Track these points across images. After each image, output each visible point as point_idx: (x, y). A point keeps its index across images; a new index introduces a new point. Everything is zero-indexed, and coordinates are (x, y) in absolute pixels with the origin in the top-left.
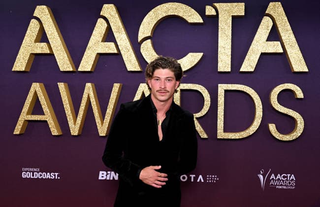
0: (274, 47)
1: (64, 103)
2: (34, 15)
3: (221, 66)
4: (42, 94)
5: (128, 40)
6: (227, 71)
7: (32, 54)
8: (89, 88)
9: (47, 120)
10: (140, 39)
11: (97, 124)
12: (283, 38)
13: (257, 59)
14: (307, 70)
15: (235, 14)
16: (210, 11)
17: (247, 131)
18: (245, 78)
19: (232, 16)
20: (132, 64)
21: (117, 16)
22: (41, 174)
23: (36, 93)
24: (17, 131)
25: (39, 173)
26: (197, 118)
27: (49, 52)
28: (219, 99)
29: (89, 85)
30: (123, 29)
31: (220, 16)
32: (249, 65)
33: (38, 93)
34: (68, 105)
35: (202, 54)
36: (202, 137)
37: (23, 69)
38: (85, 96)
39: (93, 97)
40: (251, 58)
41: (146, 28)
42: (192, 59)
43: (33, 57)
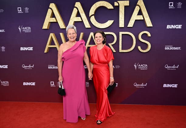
0: (140, 18)
2: (49, 7)
3: (120, 25)
5: (85, 16)
6: (123, 27)
7: (49, 22)
9: (56, 47)
10: (90, 16)
12: (143, 14)
13: (134, 22)
14: (152, 26)
15: (126, 5)
16: (116, 4)
17: (130, 49)
18: (130, 29)
20: (87, 25)
21: (81, 7)
23: (52, 37)
24: (46, 52)
25: (55, 67)
26: (112, 45)
27: (56, 21)
28: (120, 38)
30: (83, 12)
31: (120, 6)
32: (131, 24)
34: (64, 41)
35: (113, 21)
36: (114, 52)
37: (46, 28)
40: (132, 22)
41: (92, 11)
42: (109, 23)
43: (50, 23)
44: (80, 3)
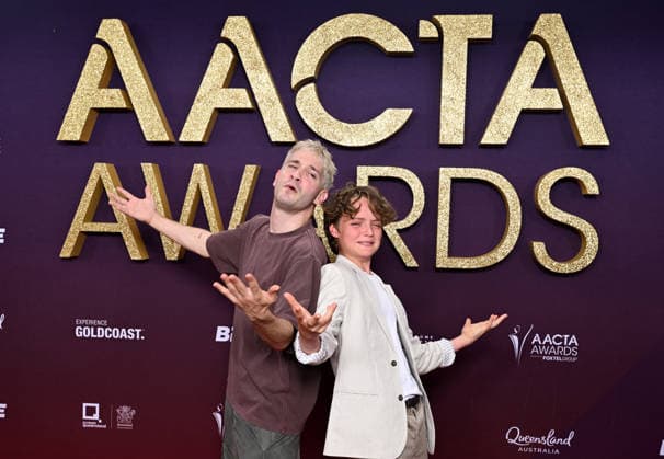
0: (548, 99)
2: (98, 36)
3: (445, 133)
4: (111, 184)
5: (272, 85)
6: (457, 142)
7: (94, 110)
8: (199, 174)
9: (122, 231)
10: (294, 82)
12: (563, 82)
13: (514, 122)
14: (607, 142)
15: (476, 36)
16: (427, 30)
17: (492, 255)
18: (491, 156)
19: (469, 40)
20: (278, 127)
21: (252, 38)
23: (100, 181)
24: (66, 253)
26: (398, 231)
27: (125, 106)
28: (441, 195)
29: (199, 168)
30: (263, 64)
31: (445, 40)
32: (498, 131)
33: (104, 181)
34: (160, 205)
35: (409, 111)
36: (407, 265)
37: (77, 137)
38: (192, 188)
39: (207, 190)
40: (504, 119)
41: (306, 61)
42: (390, 121)
43: (96, 115)
44: (249, 19)
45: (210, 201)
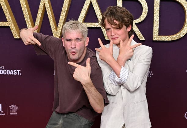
1: (23, 11)
4: (4, 4)
9: (9, 26)
11: (52, 29)
17: (178, 35)
22: (6, 71)
25: (4, 70)
28: (155, 7)
34: (27, 13)
36: (140, 39)
38: (41, 5)
39: (48, 6)
45: (50, 11)
